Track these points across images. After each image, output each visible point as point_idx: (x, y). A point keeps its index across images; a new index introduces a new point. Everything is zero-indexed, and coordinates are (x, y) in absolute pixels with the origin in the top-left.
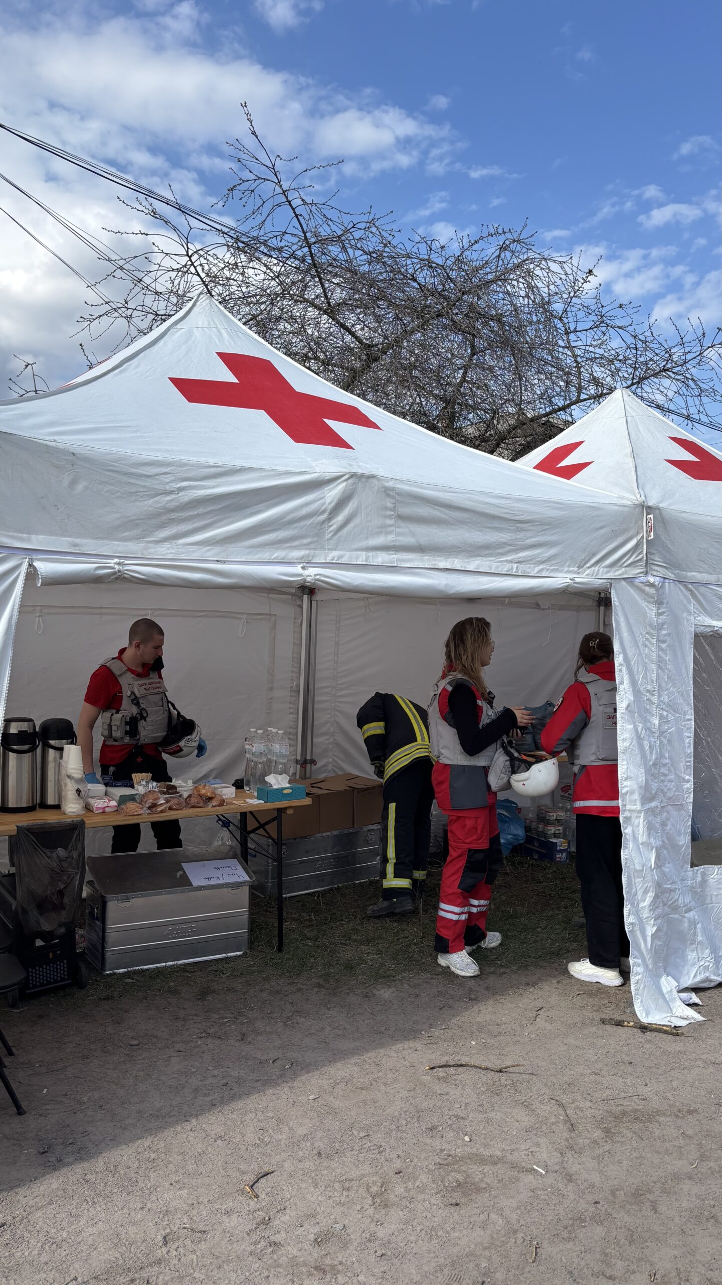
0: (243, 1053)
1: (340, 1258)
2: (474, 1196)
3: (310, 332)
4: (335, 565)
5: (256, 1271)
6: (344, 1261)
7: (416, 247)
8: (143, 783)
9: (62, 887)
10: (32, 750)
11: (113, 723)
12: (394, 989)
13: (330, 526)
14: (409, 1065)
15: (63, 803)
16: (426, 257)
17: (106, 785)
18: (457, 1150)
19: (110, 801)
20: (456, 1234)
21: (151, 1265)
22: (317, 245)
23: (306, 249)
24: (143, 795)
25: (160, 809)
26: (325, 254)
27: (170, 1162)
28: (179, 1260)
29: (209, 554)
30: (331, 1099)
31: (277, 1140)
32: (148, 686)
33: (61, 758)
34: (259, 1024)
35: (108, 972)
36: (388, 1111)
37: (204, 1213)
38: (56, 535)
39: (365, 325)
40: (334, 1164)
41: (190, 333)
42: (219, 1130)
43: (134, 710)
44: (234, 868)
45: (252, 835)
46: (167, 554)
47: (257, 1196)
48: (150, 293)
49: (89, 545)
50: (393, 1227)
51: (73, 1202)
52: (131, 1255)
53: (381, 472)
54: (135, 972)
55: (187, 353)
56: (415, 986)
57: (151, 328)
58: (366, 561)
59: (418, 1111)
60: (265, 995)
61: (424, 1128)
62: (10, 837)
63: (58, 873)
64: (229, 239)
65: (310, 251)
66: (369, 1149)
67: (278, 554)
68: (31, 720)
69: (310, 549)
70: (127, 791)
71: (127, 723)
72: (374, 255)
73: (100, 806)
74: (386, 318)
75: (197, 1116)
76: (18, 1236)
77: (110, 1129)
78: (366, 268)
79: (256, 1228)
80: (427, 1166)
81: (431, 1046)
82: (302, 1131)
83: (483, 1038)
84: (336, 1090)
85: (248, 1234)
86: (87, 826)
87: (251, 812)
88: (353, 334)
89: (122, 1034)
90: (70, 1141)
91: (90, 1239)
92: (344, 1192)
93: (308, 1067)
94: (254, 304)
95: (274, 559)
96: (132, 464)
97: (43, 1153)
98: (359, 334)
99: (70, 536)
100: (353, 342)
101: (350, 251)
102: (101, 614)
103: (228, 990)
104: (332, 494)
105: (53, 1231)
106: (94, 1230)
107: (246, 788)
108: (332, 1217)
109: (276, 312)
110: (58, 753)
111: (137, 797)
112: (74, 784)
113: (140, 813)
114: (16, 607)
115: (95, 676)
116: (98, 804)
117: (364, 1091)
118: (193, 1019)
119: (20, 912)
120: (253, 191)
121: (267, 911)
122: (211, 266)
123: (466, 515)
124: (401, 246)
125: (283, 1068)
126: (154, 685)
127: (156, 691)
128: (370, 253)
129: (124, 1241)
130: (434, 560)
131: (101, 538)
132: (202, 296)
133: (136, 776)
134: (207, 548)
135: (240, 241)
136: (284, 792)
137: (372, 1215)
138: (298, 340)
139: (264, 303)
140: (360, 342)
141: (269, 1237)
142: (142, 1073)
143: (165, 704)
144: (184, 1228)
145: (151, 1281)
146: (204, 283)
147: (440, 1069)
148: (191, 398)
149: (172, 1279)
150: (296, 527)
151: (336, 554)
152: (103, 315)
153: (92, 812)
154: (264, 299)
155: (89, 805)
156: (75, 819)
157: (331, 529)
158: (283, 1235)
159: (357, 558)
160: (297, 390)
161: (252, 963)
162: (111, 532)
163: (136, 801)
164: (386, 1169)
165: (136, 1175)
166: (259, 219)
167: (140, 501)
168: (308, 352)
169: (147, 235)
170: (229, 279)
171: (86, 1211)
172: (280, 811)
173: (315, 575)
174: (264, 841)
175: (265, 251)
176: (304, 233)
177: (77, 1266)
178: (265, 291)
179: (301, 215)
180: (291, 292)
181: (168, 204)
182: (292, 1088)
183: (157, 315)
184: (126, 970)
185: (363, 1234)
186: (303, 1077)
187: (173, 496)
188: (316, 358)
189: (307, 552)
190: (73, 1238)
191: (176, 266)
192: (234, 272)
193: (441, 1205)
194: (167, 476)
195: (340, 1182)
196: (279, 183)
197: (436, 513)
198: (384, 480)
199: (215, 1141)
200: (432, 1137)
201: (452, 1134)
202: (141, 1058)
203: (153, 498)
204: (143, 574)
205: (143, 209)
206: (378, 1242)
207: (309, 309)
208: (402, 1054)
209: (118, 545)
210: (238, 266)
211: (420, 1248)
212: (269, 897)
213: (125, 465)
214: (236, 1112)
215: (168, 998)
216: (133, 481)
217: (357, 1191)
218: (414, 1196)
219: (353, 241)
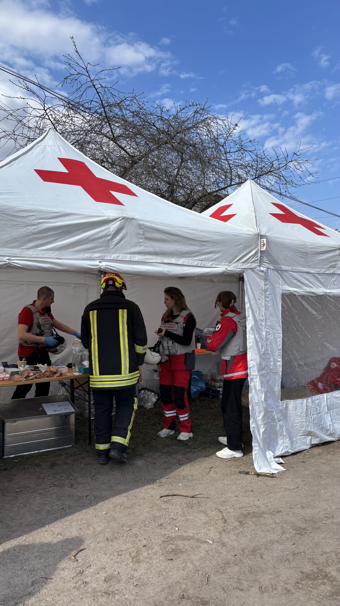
0: (72, 494)
1: (116, 588)
2: (179, 555)
3: (104, 149)
4: (119, 261)
5: (76, 596)
6: (118, 589)
7: (155, 110)
8: (23, 365)
12: (144, 461)
13: (113, 242)
14: (150, 496)
16: (160, 115)
17: (5, 367)
18: (172, 534)
19: (6, 374)
20: (171, 573)
21: (26, 596)
22: (108, 107)
23: (102, 109)
24: (22, 371)
25: (31, 378)
26: (111, 112)
27: (35, 547)
28: (39, 592)
29: (53, 255)
30: (113, 513)
31: (87, 534)
32: (45, 320)
34: (80, 480)
35: (5, 457)
36: (140, 518)
37: (52, 570)
39: (131, 146)
40: (114, 544)
41: (45, 147)
42: (59, 531)
43: (38, 331)
44: (67, 406)
45: (76, 390)
46: (32, 254)
47: (77, 561)
48: (26, 127)
50: (142, 571)
52: (16, 591)
53: (137, 217)
54: (19, 457)
55: (43, 158)
56: (154, 459)
57: (26, 145)
58: (130, 259)
59: (155, 517)
60: (82, 465)
61: (157, 525)
64: (65, 103)
65: (105, 110)
66: (131, 536)
67: (87, 255)
69: (103, 253)
70: (14, 370)
72: (135, 113)
73: (1, 377)
74: (141, 144)
75: (48, 524)
78: (131, 119)
79: (77, 576)
80: (158, 542)
81: (161, 487)
82: (99, 529)
83: (185, 482)
84: (116, 509)
85: (73, 579)
87: (76, 379)
88: (125, 151)
89: (12, 486)
92: (119, 557)
93: (103, 499)
94: (77, 135)
95: (85, 257)
96: (15, 211)
98: (128, 150)
100: (125, 155)
101: (124, 111)
103: (65, 463)
104: (114, 227)
107: (73, 368)
108: (113, 568)
109: (88, 139)
111: (19, 372)
113: (21, 380)
117: (129, 509)
118: (47, 478)
120: (76, 80)
121: (84, 426)
122: (56, 115)
123: (177, 238)
124: (148, 109)
125: (90, 500)
127: (49, 322)
128: (133, 112)
129: (13, 585)
130: (162, 259)
132: (51, 130)
134: (52, 252)
135: (70, 104)
137: (132, 567)
138: (99, 153)
139: (82, 134)
140: (129, 154)
141: (83, 579)
142: (22, 505)
143: (52, 329)
144: (42, 577)
145: (25, 603)
146: (52, 123)
147: (165, 497)
148: (45, 180)
149: (36, 602)
150: (96, 242)
151: (115, 255)
152: (2, 137)
154: (82, 133)
158: (90, 578)
159: (126, 257)
160: (97, 177)
161: (76, 450)
162: (5, 244)
163: (19, 375)
164: (139, 545)
165: (18, 554)
166: (80, 93)
167: (19, 229)
168: (104, 159)
169: (24, 99)
170: (65, 122)
173: (105, 266)
174: (82, 393)
175: (83, 109)
176: (102, 101)
178: (83, 129)
179: (100, 92)
180: (95, 130)
181: (34, 84)
182: (95, 509)
183: (29, 138)
184: (14, 455)
185: (128, 576)
186: (100, 504)
187: (35, 227)
188: (107, 162)
189: (101, 254)
191: (39, 115)
192: (67, 119)
193: (164, 560)
194: (32, 217)
195: (117, 552)
196: (89, 76)
197: (163, 237)
198: (139, 221)
199: (57, 536)
200: (161, 529)
201: (170, 527)
202: (21, 498)
203: (26, 227)
204: (21, 265)
205: (22, 86)
206: (135, 579)
207: (104, 138)
208: (147, 491)
209: (8, 250)
210: (69, 116)
211: (154, 580)
212: (85, 419)
213: (12, 211)
214: (67, 522)
215: (35, 468)
216: (16, 219)
217: (125, 556)
218: (152, 557)
219: (125, 106)
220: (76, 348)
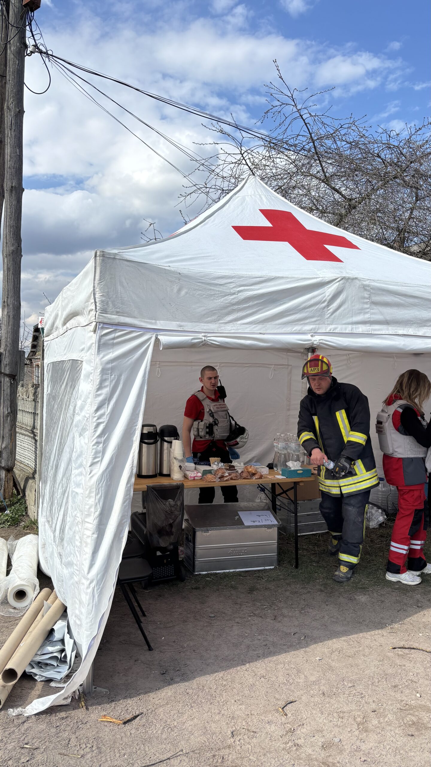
0: (276, 628)
1: (338, 759)
2: (423, 732)
3: (313, 194)
4: (338, 334)
5: (287, 760)
6: (340, 761)
7: (380, 136)
8: (216, 463)
9: (171, 522)
10: (155, 442)
11: (199, 427)
12: (368, 596)
13: (329, 310)
14: (378, 645)
15: (172, 474)
16: (386, 142)
17: (195, 464)
18: (412, 702)
19: (197, 473)
20: (412, 754)
21: (225, 748)
22: (318, 141)
23: (312, 144)
24: (216, 470)
25: (225, 479)
26: (323, 146)
27: (234, 688)
28: (241, 747)
29: (255, 329)
30: (330, 661)
31: (297, 682)
32: (218, 406)
33: (171, 447)
34: (285, 611)
35: (197, 573)
36: (366, 672)
37: (255, 720)
38: (170, 320)
39: (347, 187)
40: (333, 701)
41: (244, 199)
42: (262, 672)
43: (211, 420)
44: (268, 516)
45: (279, 497)
46: (231, 330)
47: (286, 715)
48: (219, 177)
49: (188, 326)
50: (371, 744)
51: (180, 705)
52: (213, 741)
53: (361, 276)
54: (211, 574)
55: (242, 211)
56: (382, 595)
57: (219, 198)
58: (352, 331)
59: (386, 675)
60: (288, 593)
61: (390, 686)
62: (143, 492)
63: (169, 514)
64: (265, 142)
65: (314, 145)
66: (354, 695)
67: (297, 328)
68: (155, 426)
69: (316, 324)
70: (207, 468)
71: (207, 427)
72: (353, 144)
73: (192, 476)
74: (361, 182)
75: (249, 662)
76: (150, 721)
77: (199, 664)
78: (348, 152)
79: (286, 734)
80: (392, 709)
81: (393, 634)
82: (313, 679)
83: (427, 633)
84: (333, 656)
85: (281, 737)
86: (185, 487)
87: (278, 483)
88: (340, 193)
89: (205, 610)
90: (178, 669)
91: (190, 728)
92: (339, 719)
93: (316, 640)
94: (280, 179)
95: (294, 331)
96: (211, 278)
97: (163, 674)
98: (344, 192)
99: (178, 321)
100: (340, 198)
101: (339, 143)
102: (192, 366)
103: (266, 589)
104: (330, 290)
105: (169, 720)
106: (192, 723)
107: (275, 469)
108: (333, 733)
109: (293, 183)
110: (169, 444)
111: (212, 471)
112: (178, 462)
113: (214, 480)
114: (149, 362)
115: (189, 401)
116: (191, 474)
117: (350, 658)
118: (245, 605)
119: (148, 535)
120: (280, 112)
121: (288, 543)
122: (254, 159)
123: (416, 301)
124: (370, 136)
125: (299, 639)
126: (221, 406)
127: (223, 409)
128: (350, 143)
129: (209, 731)
130: (396, 329)
131: (195, 322)
132: (250, 176)
133: (212, 459)
134: (254, 326)
135: (271, 143)
136: (298, 472)
137: (358, 735)
138: (307, 199)
139: (286, 178)
140: (345, 198)
141: (294, 740)
142: (217, 634)
143: (228, 417)
144: (244, 728)
145: (225, 757)
146: (250, 169)
147: (399, 649)
148: (245, 238)
149: (237, 758)
150: (307, 311)
151: (333, 327)
152: (192, 193)
153: (188, 479)
154: (286, 176)
155: (186, 475)
156: (178, 483)
157: (329, 311)
158: (303, 740)
159: (346, 329)
160: (308, 229)
161: (280, 574)
162: (200, 318)
163: (212, 474)
164: (366, 708)
165: (215, 693)
166: (284, 128)
167: (216, 300)
168: (312, 206)
169: (218, 144)
170: (265, 166)
171: (187, 711)
172: (296, 483)
173: (319, 340)
174: (286, 501)
175: (287, 147)
176: (310, 134)
177: (183, 743)
178: (287, 171)
179: (309, 123)
180: (302, 171)
181: (229, 125)
182: (305, 652)
183: (223, 190)
184: (206, 572)
185: (352, 746)
186: (312, 646)
187: (235, 296)
188: (317, 209)
189: (313, 326)
190: (180, 726)
191: (234, 161)
192: (268, 161)
193: (401, 734)
194: (231, 284)
195: (337, 712)
196: (295, 105)
197: (396, 299)
198: (362, 280)
199: (260, 678)
200: (395, 691)
201: (408, 691)
202: (216, 625)
203: (224, 297)
204: (218, 342)
205: (215, 129)
206: (362, 753)
207: (313, 180)
208: (374, 638)
209: (204, 326)
210: (271, 158)
211: (389, 759)
212: (290, 535)
213: (208, 279)
214: (272, 663)
215: (231, 591)
216: (212, 288)
217: (348, 720)
218: (384, 727)
219: (340, 136)
220: (279, 444)
